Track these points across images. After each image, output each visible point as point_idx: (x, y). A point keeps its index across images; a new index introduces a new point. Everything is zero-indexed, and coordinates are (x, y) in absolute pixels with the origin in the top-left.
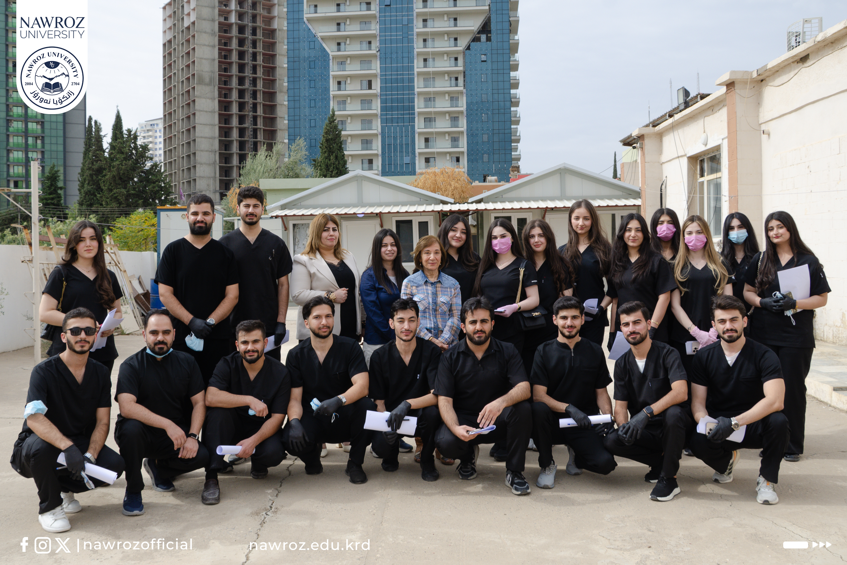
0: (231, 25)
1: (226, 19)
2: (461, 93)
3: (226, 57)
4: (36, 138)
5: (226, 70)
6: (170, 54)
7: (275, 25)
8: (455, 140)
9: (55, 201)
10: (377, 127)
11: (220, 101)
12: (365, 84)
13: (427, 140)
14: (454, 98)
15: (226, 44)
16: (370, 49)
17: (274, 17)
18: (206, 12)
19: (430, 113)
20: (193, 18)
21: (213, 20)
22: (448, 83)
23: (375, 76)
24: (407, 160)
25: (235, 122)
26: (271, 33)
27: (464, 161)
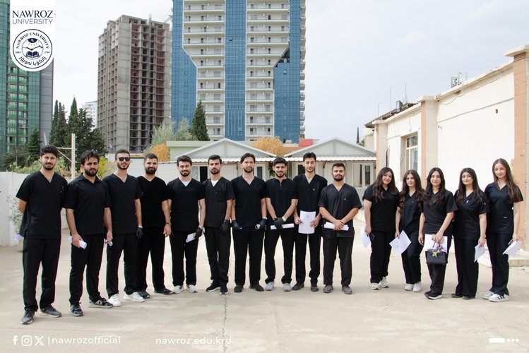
0: (138, 49)
1: (136, 45)
2: (272, 91)
3: (135, 67)
4: (23, 112)
5: (135, 75)
6: (102, 64)
7: (164, 49)
8: (268, 119)
9: (37, 149)
10: (223, 110)
11: (131, 93)
12: (217, 85)
13: (251, 118)
14: (267, 94)
15: (135, 60)
16: (220, 65)
17: (163, 45)
18: (124, 41)
19: (254, 103)
20: (116, 44)
21: (128, 46)
22: (264, 86)
23: (223, 80)
24: (240, 129)
25: (139, 105)
26: (162, 54)
27: (273, 130)
